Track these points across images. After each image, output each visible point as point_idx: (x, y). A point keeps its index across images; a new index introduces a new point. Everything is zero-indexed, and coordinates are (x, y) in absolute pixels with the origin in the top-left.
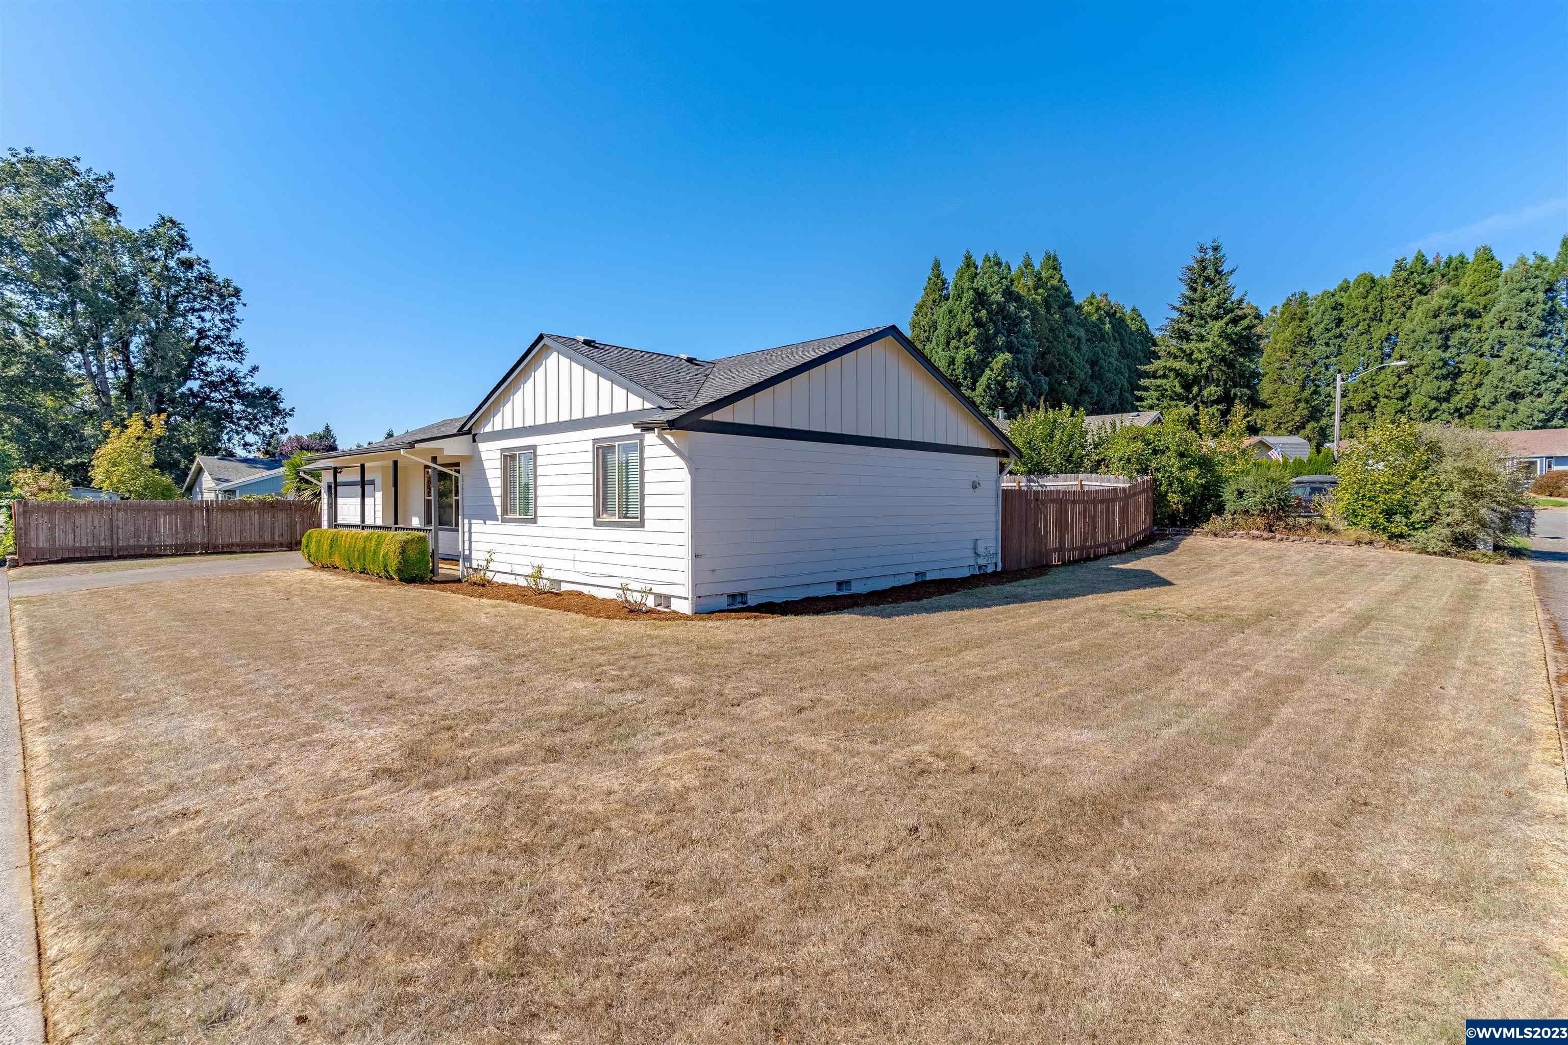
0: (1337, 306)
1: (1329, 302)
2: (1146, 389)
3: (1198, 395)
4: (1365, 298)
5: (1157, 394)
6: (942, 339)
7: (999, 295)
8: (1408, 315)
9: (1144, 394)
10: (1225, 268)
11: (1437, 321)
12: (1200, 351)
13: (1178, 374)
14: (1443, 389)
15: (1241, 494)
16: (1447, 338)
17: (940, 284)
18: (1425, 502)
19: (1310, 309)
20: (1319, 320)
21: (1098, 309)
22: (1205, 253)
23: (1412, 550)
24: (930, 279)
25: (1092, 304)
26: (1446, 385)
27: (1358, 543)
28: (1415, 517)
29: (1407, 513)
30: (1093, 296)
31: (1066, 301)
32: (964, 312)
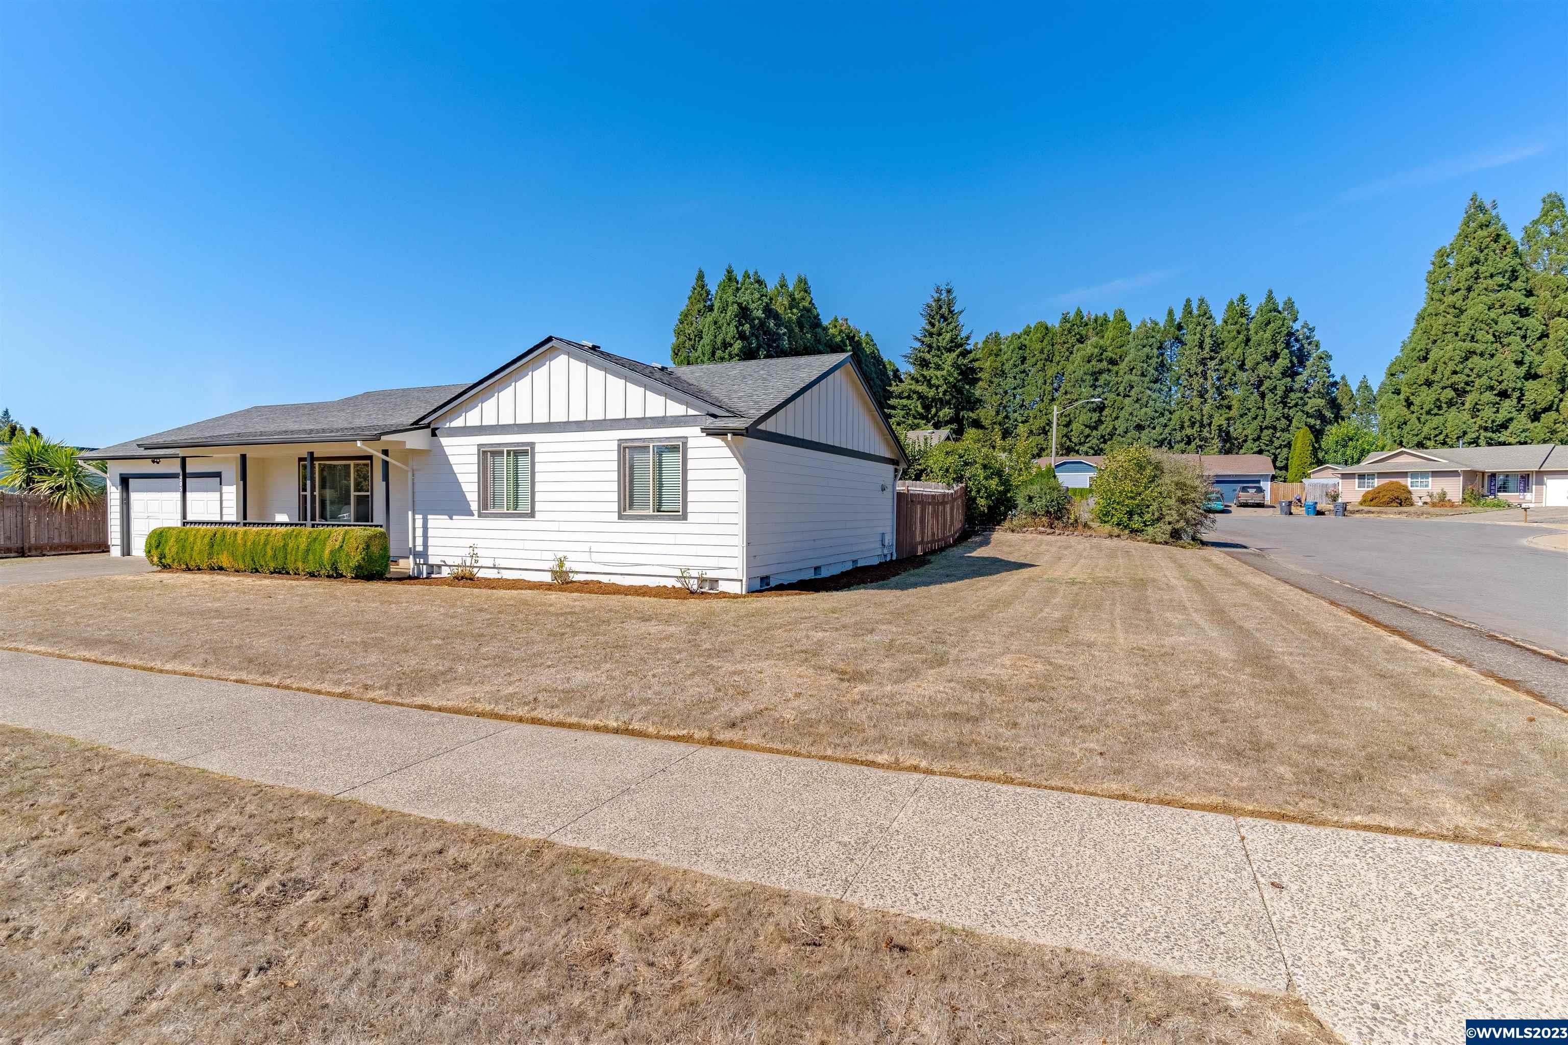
0: (1022, 347)
1: (1016, 343)
2: (894, 408)
3: (935, 415)
4: (1042, 342)
5: (902, 413)
6: (708, 349)
7: (760, 312)
8: (1071, 359)
9: (893, 412)
10: (956, 309)
11: (1089, 366)
12: (937, 378)
13: (921, 397)
14: (1093, 420)
15: (1030, 499)
16: (1096, 380)
17: (705, 295)
18: (1155, 506)
19: (1002, 347)
20: (1009, 356)
21: (841, 331)
22: (941, 294)
23: (1146, 541)
24: (695, 289)
25: (836, 327)
26: (1095, 416)
27: (1111, 536)
28: (1147, 517)
29: (1141, 515)
30: (836, 320)
31: (816, 323)
32: (729, 324)
